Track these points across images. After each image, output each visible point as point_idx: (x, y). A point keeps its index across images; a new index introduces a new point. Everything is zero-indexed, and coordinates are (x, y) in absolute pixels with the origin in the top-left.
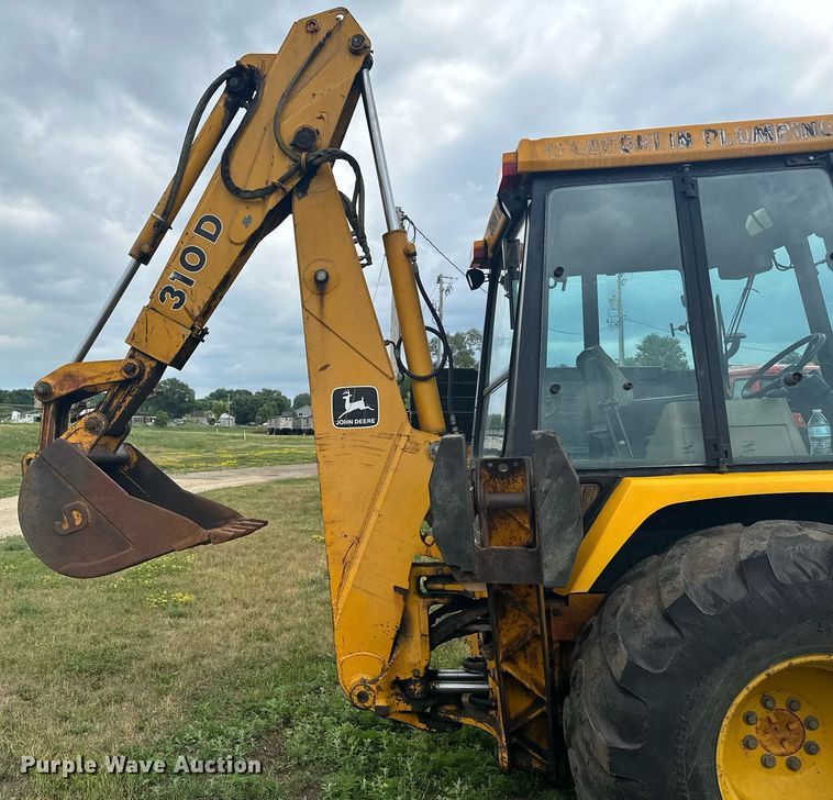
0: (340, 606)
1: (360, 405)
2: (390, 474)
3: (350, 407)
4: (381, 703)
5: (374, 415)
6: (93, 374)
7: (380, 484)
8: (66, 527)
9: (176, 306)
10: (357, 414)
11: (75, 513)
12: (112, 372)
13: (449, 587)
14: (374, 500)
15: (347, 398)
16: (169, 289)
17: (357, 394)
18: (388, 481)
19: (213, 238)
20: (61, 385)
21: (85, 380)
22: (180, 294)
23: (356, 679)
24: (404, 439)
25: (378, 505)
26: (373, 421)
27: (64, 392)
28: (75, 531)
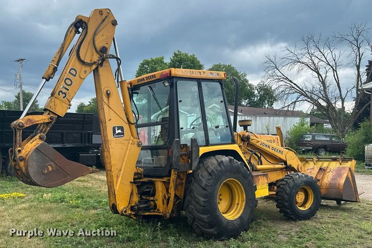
0: (117, 189)
1: (120, 131)
2: (128, 151)
3: (117, 132)
4: (130, 212)
5: (123, 134)
6: (38, 120)
7: (125, 154)
8: (46, 171)
9: (64, 97)
10: (119, 134)
11: (49, 167)
12: (45, 119)
13: (141, 180)
14: (124, 159)
15: (116, 129)
16: (61, 91)
17: (119, 128)
18: (128, 153)
19: (75, 76)
20: (26, 123)
21: (35, 122)
22: (65, 93)
23: (122, 208)
24: (131, 141)
25: (125, 160)
26: (122, 136)
27: (28, 126)
28: (49, 173)
